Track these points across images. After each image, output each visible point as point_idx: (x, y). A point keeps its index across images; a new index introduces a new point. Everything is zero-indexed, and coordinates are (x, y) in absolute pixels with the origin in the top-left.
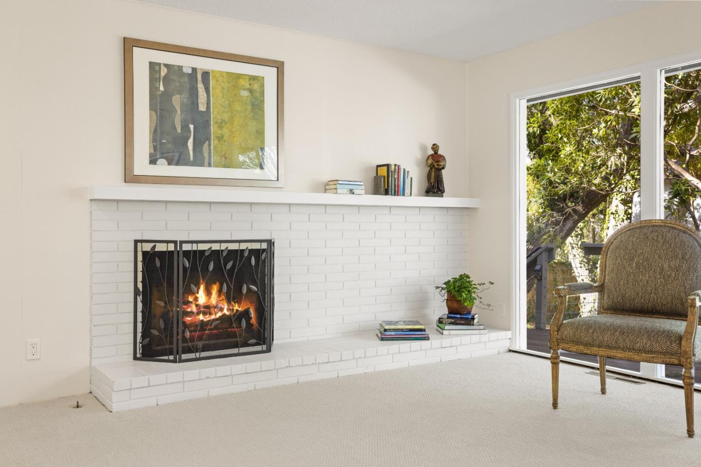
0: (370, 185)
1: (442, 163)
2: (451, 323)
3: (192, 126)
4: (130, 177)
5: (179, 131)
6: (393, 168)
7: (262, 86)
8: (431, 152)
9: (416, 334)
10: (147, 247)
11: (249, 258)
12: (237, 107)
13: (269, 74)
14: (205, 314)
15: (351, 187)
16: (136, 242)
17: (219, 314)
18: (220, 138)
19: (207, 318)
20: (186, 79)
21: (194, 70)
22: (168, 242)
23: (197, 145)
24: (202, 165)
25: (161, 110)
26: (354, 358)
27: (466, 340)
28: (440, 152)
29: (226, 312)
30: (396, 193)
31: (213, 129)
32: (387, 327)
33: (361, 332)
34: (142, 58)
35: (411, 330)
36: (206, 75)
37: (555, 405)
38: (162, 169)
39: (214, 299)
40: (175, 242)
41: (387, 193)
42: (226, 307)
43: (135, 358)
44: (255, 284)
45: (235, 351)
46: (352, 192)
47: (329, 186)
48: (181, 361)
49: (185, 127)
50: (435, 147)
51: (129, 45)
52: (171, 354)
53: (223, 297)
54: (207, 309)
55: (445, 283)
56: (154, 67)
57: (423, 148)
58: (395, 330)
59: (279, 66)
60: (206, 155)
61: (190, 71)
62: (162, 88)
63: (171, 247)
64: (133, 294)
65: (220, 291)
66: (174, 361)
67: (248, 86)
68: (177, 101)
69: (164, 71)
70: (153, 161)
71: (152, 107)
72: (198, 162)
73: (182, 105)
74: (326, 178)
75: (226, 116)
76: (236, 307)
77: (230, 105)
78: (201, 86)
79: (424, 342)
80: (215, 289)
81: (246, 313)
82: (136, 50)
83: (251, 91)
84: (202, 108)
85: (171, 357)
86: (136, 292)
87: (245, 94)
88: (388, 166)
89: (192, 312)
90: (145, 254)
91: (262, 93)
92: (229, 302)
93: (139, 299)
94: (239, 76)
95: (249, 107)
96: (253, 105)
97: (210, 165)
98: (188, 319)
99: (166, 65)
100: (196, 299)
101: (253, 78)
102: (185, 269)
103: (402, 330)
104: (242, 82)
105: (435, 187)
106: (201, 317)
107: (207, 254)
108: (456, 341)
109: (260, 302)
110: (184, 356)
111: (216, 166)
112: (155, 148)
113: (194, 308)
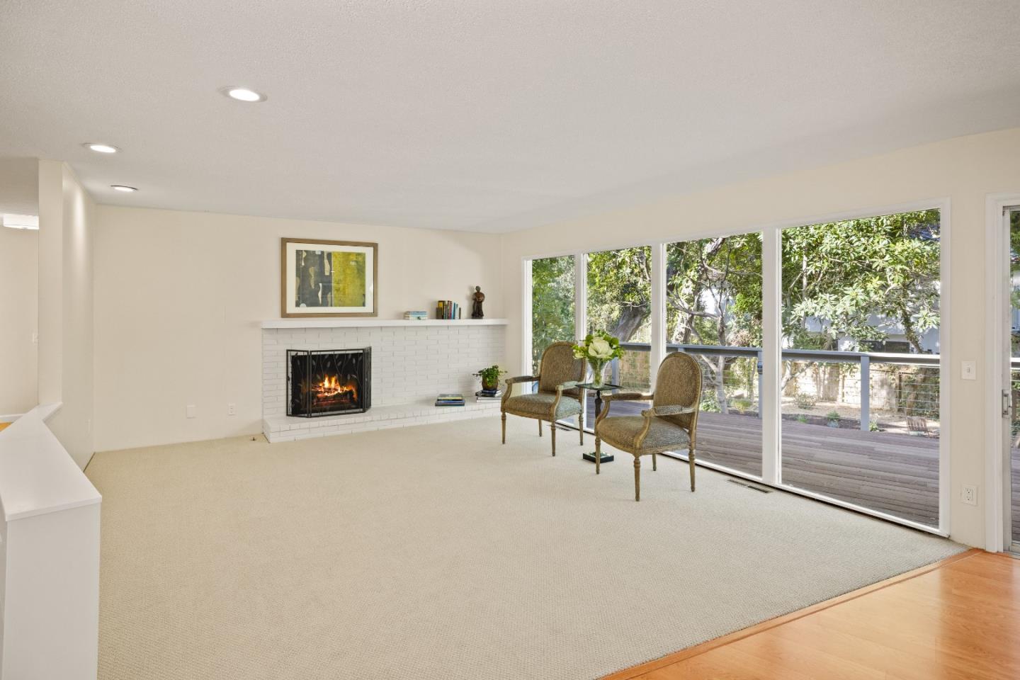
0: (434, 313)
1: (481, 299)
2: (483, 396)
3: (321, 284)
4: (284, 315)
5: (313, 287)
6: (447, 303)
7: (364, 258)
8: (476, 291)
9: (457, 402)
10: (294, 353)
11: (352, 359)
12: (348, 271)
13: (369, 252)
14: (328, 392)
15: (418, 316)
16: (288, 351)
17: (336, 392)
18: (338, 290)
19: (329, 395)
20: (317, 258)
21: (323, 252)
22: (304, 351)
23: (324, 294)
24: (327, 305)
25: (303, 276)
26: (414, 416)
27: (489, 405)
28: (481, 291)
29: (339, 391)
30: (449, 318)
31: (333, 285)
32: (439, 398)
33: (427, 401)
34: (292, 249)
35: (454, 400)
36: (329, 255)
37: (504, 442)
38: (304, 309)
39: (333, 385)
40: (307, 351)
41: (443, 318)
42: (339, 389)
43: (287, 415)
44: (355, 374)
45: (343, 412)
46: (419, 318)
47: (406, 315)
48: (311, 417)
49: (316, 285)
50: (478, 288)
51: (284, 242)
52: (306, 413)
53: (338, 384)
54: (329, 390)
55: (480, 372)
56: (299, 253)
57: (471, 288)
58: (444, 400)
59: (375, 246)
60: (329, 300)
61: (320, 253)
62: (303, 264)
63: (306, 354)
64: (285, 380)
65: (336, 381)
66: (307, 417)
67: (355, 259)
68: (312, 271)
69: (304, 255)
70: (298, 305)
71: (298, 275)
72: (325, 304)
73: (315, 272)
74: (405, 310)
75: (341, 278)
76: (345, 389)
77: (344, 271)
78: (326, 261)
79: (460, 407)
80: (333, 380)
81: (351, 392)
82: (288, 244)
83: (357, 262)
84: (327, 273)
85: (306, 415)
86: (288, 379)
87: (353, 263)
88: (443, 302)
89: (321, 392)
90: (293, 357)
91: (364, 262)
92: (341, 387)
93: (290, 382)
94: (349, 254)
95: (356, 271)
96: (358, 270)
97: (331, 306)
98: (319, 395)
99: (306, 251)
100: (324, 385)
101: (359, 254)
102: (313, 366)
103: (448, 400)
104: (351, 257)
105: (477, 313)
106: (326, 394)
107: (326, 357)
108: (482, 406)
109: (359, 386)
110: (313, 415)
111: (336, 306)
112: (299, 298)
113: (323, 390)
